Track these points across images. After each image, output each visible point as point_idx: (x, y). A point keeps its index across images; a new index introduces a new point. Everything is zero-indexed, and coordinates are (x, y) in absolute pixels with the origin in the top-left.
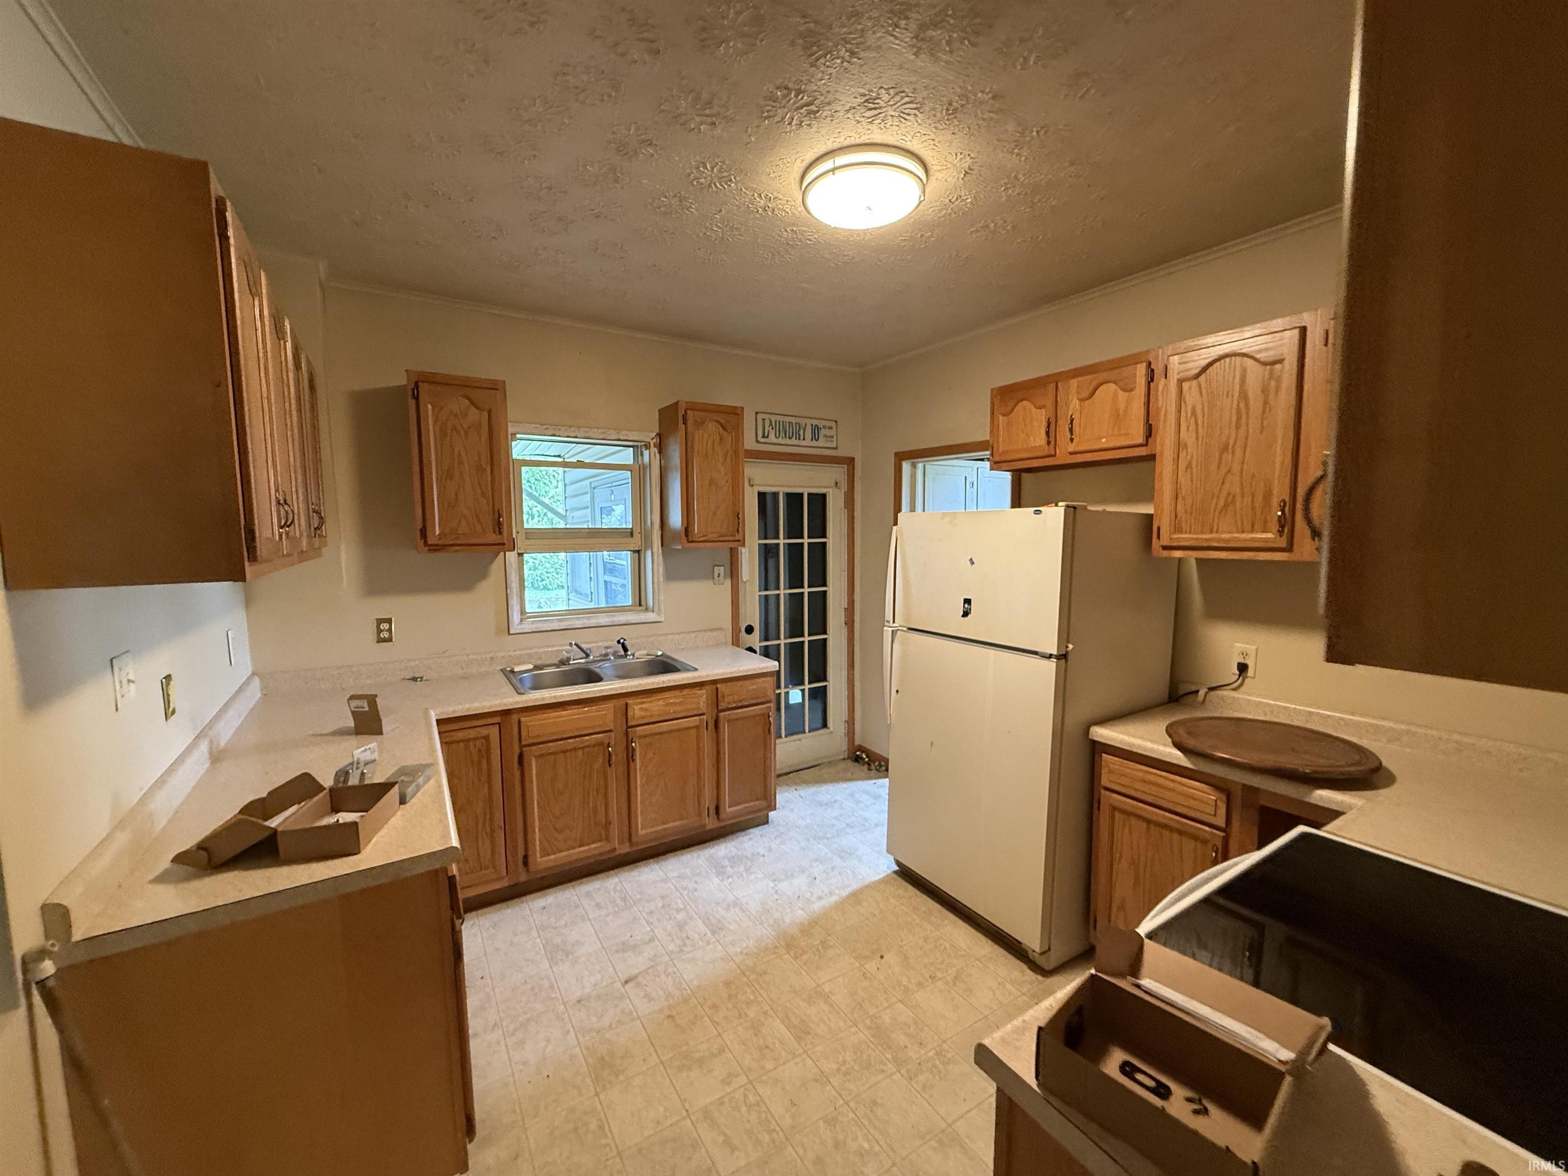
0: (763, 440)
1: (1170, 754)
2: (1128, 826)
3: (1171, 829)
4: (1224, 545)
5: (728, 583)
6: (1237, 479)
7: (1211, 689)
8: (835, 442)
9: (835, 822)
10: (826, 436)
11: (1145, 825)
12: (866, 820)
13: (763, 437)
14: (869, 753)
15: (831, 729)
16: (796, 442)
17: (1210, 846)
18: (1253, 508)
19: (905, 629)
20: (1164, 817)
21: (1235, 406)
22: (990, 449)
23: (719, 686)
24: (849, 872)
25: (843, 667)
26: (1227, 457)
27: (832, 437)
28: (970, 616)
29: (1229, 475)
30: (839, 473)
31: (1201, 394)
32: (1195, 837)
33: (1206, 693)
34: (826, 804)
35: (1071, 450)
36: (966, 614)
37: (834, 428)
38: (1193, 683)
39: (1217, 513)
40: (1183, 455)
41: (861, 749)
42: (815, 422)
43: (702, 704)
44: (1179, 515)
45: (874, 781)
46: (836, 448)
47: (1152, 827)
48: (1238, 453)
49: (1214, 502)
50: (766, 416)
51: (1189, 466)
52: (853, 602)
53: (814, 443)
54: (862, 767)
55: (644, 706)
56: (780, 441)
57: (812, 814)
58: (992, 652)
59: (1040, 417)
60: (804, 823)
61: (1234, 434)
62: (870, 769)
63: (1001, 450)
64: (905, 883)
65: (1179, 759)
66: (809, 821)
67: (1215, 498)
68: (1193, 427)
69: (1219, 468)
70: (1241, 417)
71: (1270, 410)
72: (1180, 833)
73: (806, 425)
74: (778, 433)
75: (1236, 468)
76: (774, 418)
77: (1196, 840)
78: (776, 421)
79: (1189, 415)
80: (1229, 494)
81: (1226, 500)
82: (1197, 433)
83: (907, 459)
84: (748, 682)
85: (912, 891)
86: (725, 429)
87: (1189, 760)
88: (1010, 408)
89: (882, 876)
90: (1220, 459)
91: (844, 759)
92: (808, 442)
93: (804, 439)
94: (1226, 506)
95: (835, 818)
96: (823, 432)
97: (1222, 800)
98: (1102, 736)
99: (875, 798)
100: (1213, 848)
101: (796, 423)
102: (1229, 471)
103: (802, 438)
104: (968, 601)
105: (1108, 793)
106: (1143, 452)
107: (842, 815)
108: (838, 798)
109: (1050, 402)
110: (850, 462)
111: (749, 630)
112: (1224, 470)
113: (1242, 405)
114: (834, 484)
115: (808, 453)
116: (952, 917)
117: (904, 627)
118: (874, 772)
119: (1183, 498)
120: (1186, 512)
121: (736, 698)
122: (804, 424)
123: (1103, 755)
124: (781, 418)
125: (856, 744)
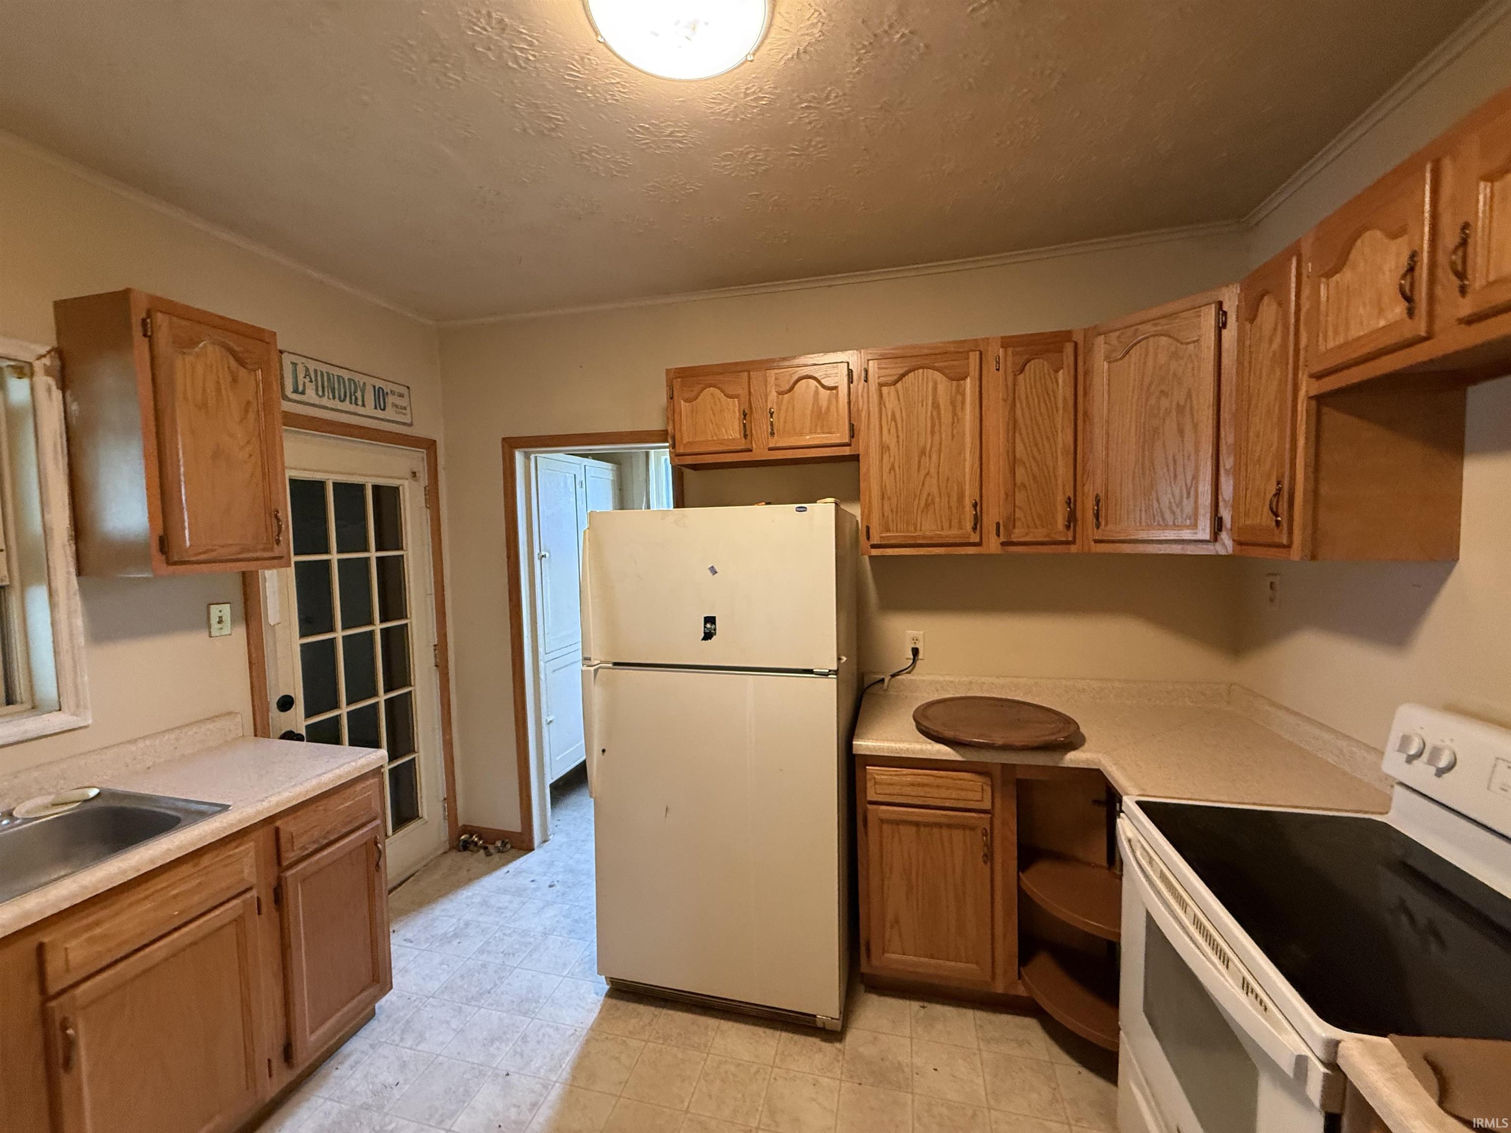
0: (294, 396)
1: (938, 752)
2: (897, 837)
3: (939, 825)
4: (929, 542)
5: (241, 632)
6: (934, 481)
7: (893, 676)
8: (409, 416)
9: (484, 957)
10: (395, 406)
11: (913, 829)
12: (525, 933)
13: (296, 391)
14: (481, 832)
15: (426, 817)
16: (352, 408)
17: (979, 832)
18: (950, 508)
19: (611, 665)
20: (935, 815)
21: (929, 414)
22: (670, 440)
23: (278, 823)
24: (551, 1031)
25: (437, 726)
26: (925, 460)
27: (405, 408)
28: (714, 637)
29: (928, 478)
30: (416, 459)
31: (899, 400)
32: (964, 827)
33: (890, 680)
34: (456, 936)
35: (771, 445)
36: (708, 636)
37: (407, 397)
38: (875, 673)
39: (919, 513)
40: (886, 457)
41: (469, 830)
42: (379, 384)
43: (246, 871)
44: (886, 514)
45: (505, 869)
46: (411, 425)
47: (922, 829)
48: (934, 457)
49: (916, 502)
50: (299, 360)
51: (892, 468)
52: (445, 635)
53: (379, 413)
54: (476, 855)
55: (98, 931)
56: (325, 401)
57: (442, 963)
58: (751, 679)
59: (733, 408)
60: (437, 985)
61: (930, 440)
62: (488, 854)
63: (685, 441)
64: (632, 1006)
65: (948, 754)
66: (444, 978)
67: (917, 499)
68: (893, 430)
69: (919, 471)
70: (935, 424)
71: (958, 421)
72: (949, 826)
73: (364, 383)
74: (320, 389)
75: (933, 471)
76: (312, 366)
77: (964, 829)
78: (316, 371)
79: (889, 419)
80: (929, 494)
81: (926, 501)
82: (898, 437)
83: (520, 448)
84: (335, 799)
85: (646, 1012)
86: (241, 362)
87: (958, 752)
88: (695, 393)
89: (597, 1010)
90: (919, 462)
91: (445, 853)
92: (370, 410)
93: (363, 405)
94: (927, 505)
95: (481, 951)
96: (390, 399)
97: (987, 785)
98: (867, 748)
99: (520, 895)
100: (982, 832)
101: (349, 380)
102: (928, 474)
103: (360, 403)
104: (710, 620)
105: (875, 807)
106: (847, 451)
107: (488, 943)
108: (468, 917)
109: (742, 392)
110: (430, 446)
111: (286, 703)
112: (923, 473)
113: (935, 414)
114: (409, 475)
115: (366, 425)
116: (712, 1022)
117: (608, 662)
118: (496, 857)
119: (889, 499)
120: (892, 511)
121: (316, 833)
122: (361, 383)
123: (867, 767)
124: (325, 368)
125: (460, 824)
